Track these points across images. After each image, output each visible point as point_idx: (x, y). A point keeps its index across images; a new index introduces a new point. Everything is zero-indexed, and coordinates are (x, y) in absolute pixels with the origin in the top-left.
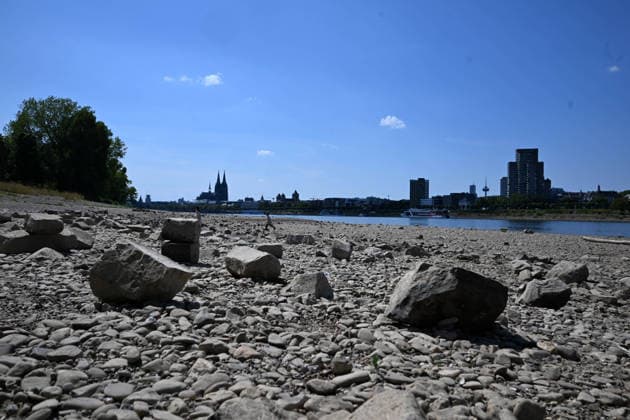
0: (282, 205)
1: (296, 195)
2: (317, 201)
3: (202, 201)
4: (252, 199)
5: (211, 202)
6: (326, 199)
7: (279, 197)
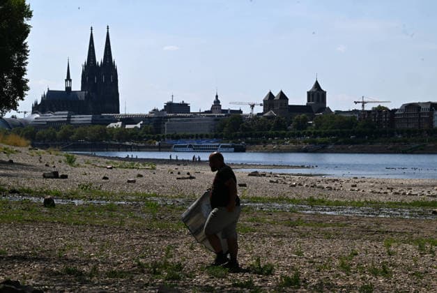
0: (280, 125)
1: (317, 95)
2: (380, 111)
3: (52, 117)
4: (184, 107)
5: (78, 119)
6: (409, 107)
7: (270, 101)
